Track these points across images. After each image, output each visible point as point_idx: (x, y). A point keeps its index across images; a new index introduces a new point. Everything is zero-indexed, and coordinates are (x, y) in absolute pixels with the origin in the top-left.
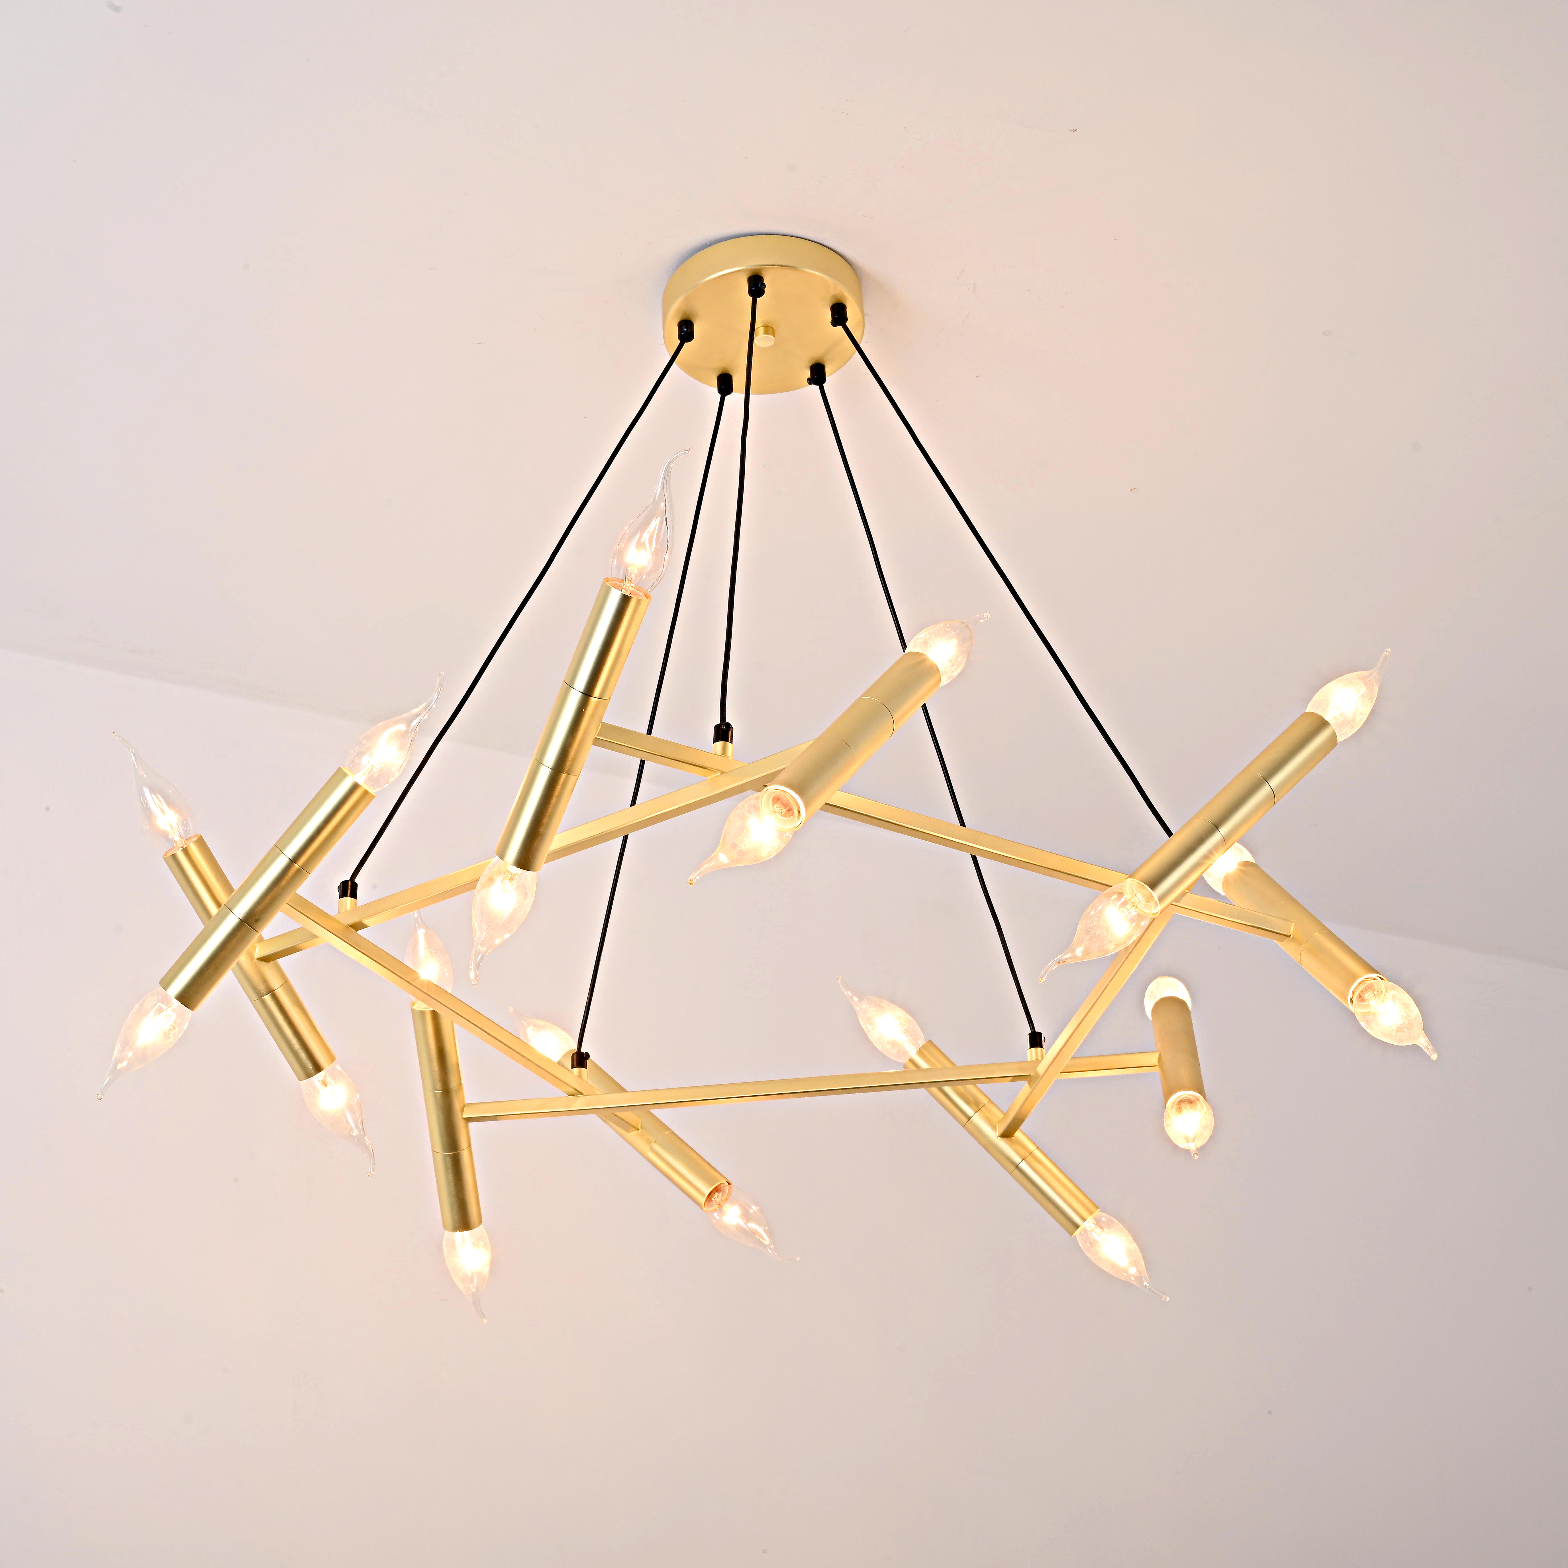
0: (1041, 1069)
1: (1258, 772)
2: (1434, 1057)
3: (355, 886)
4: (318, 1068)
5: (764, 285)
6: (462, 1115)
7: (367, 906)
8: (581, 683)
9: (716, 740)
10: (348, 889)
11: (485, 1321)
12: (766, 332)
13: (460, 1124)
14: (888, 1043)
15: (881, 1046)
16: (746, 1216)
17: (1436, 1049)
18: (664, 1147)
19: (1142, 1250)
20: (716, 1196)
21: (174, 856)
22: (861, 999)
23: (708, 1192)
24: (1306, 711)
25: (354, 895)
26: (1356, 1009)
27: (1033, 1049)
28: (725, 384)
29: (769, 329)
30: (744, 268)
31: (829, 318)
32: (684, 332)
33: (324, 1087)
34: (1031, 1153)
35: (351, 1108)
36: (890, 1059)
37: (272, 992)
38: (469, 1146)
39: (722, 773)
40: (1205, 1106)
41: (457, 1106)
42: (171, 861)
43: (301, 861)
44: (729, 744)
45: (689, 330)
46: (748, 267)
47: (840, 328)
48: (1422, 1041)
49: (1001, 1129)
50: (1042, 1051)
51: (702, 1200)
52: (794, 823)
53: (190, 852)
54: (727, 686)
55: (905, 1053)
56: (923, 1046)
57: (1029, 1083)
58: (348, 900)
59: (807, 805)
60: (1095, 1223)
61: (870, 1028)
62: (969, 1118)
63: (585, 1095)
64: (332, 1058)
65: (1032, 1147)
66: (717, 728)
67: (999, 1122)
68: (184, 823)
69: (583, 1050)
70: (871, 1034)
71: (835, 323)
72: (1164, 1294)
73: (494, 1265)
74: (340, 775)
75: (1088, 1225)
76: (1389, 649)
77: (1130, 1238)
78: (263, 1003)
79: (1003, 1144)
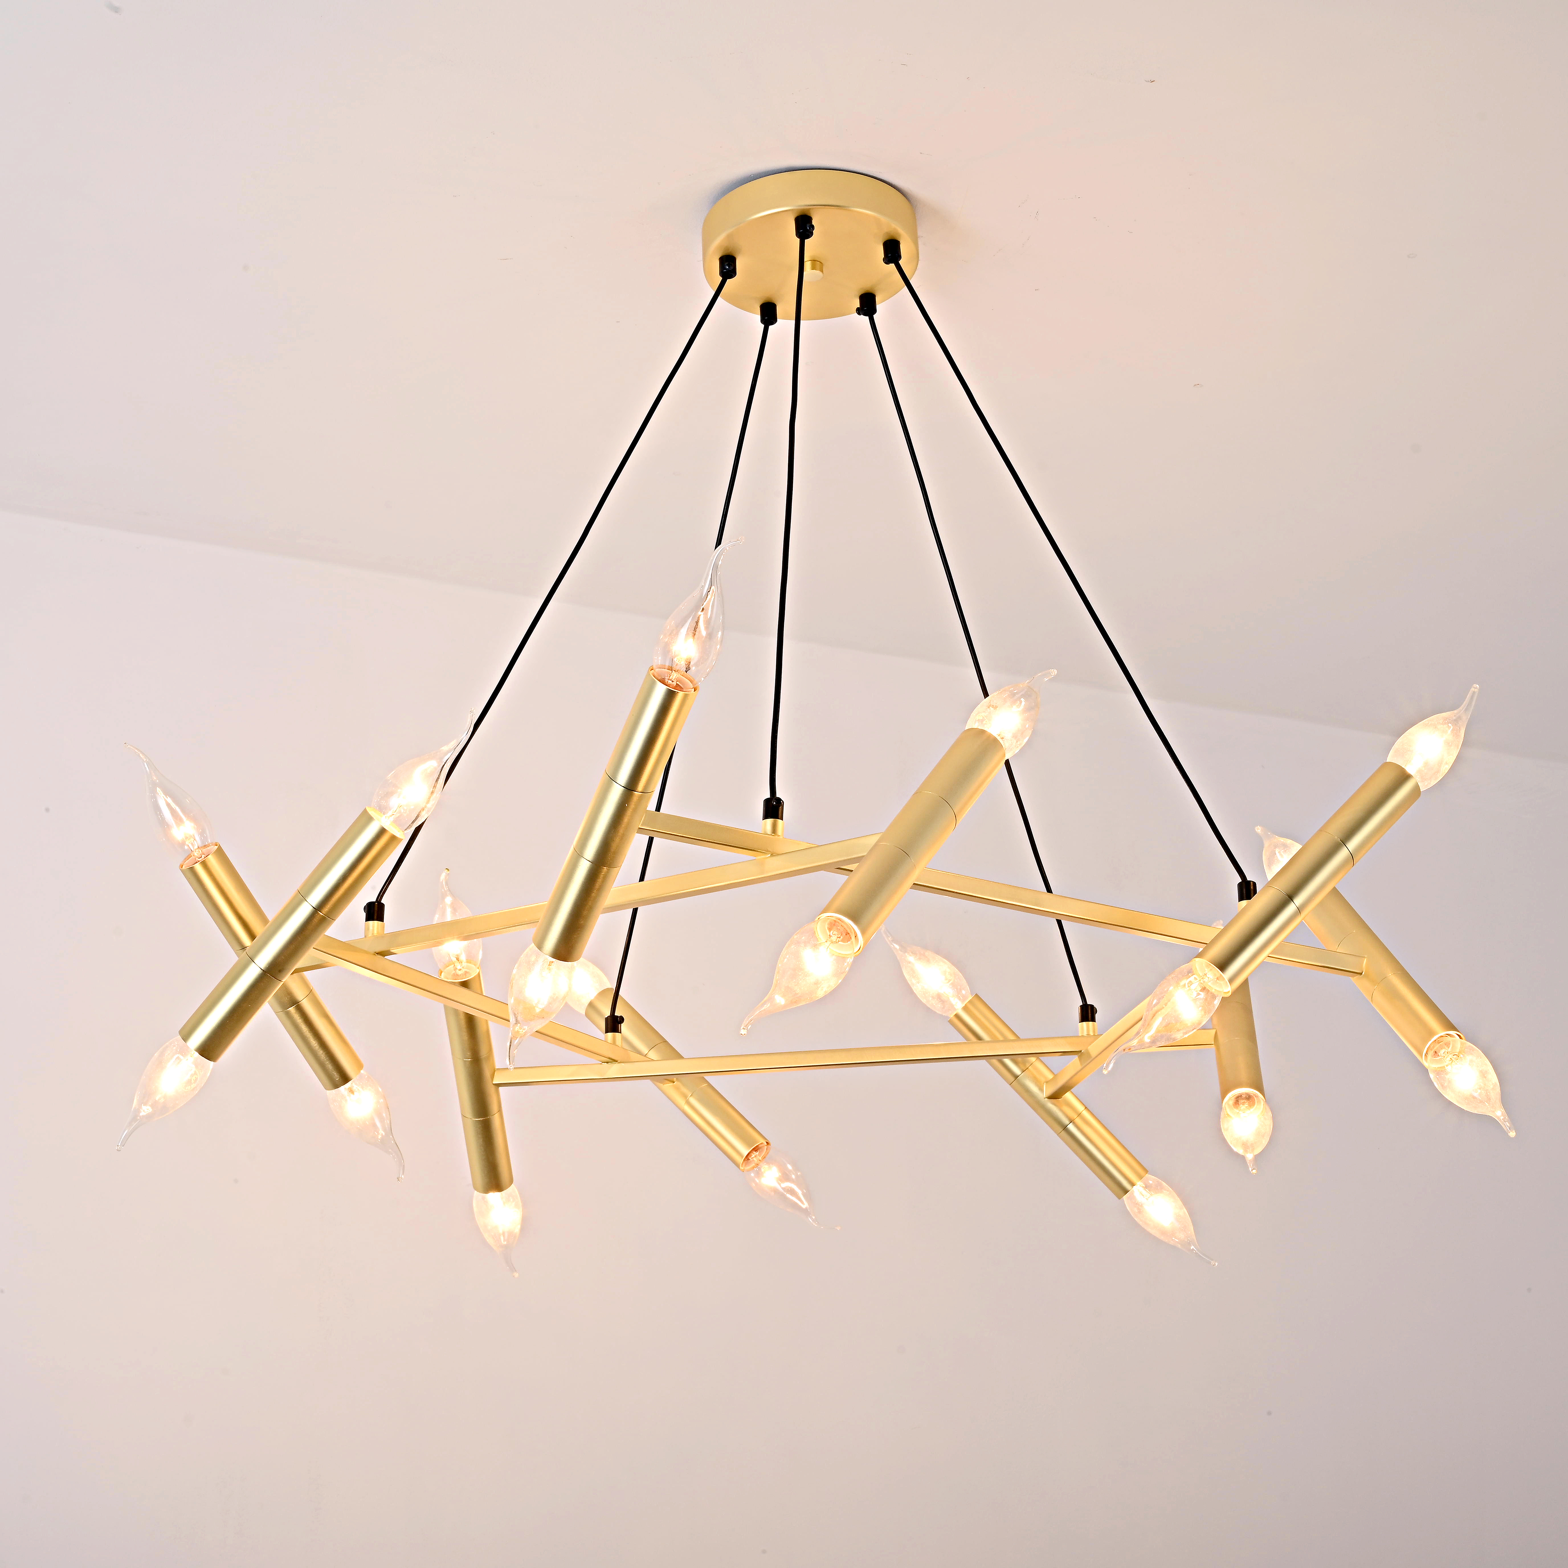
0: (1094, 1049)
1: (1335, 831)
2: (1512, 1134)
3: (381, 907)
4: (345, 1079)
5: (813, 227)
6: (492, 1080)
7: (395, 935)
8: (624, 776)
9: (766, 816)
10: (375, 911)
11: (516, 1275)
12: (813, 268)
13: (491, 1090)
14: (933, 998)
15: (925, 1000)
16: (785, 1176)
17: (1515, 1125)
18: (701, 1101)
19: (1191, 1214)
20: (753, 1156)
21: (192, 869)
22: (904, 949)
23: (745, 1152)
24: (1387, 761)
25: (381, 918)
26: (1429, 1064)
27: (1085, 1023)
28: (769, 314)
29: (817, 264)
30: (792, 208)
31: (881, 254)
32: (726, 269)
33: (352, 1095)
34: (1079, 1115)
35: (379, 1114)
36: (935, 1013)
37: (295, 1003)
38: (500, 1110)
39: (772, 855)
40: (1262, 1103)
41: (487, 1073)
42: (189, 874)
43: (326, 909)
44: (779, 821)
45: (732, 268)
46: (795, 208)
47: (892, 266)
48: (1499, 1114)
49: (1049, 1090)
50: (1094, 1026)
51: (740, 1160)
52: (850, 951)
53: (209, 864)
54: (776, 744)
55: (952, 1007)
56: (970, 1002)
57: (1080, 1058)
58: (374, 924)
59: (863, 932)
60: (1144, 1186)
61: (914, 981)
62: (1016, 1077)
63: (619, 1063)
64: (360, 1066)
65: (1080, 1108)
66: (767, 802)
67: (1047, 1082)
68: (202, 834)
69: (617, 1014)
70: (915, 987)
71: (887, 260)
72: (1212, 1260)
73: (525, 1222)
74: (365, 819)
75: (1138, 1191)
76: (1477, 686)
77: (1180, 1203)
78: (288, 1015)
79: (1049, 1105)
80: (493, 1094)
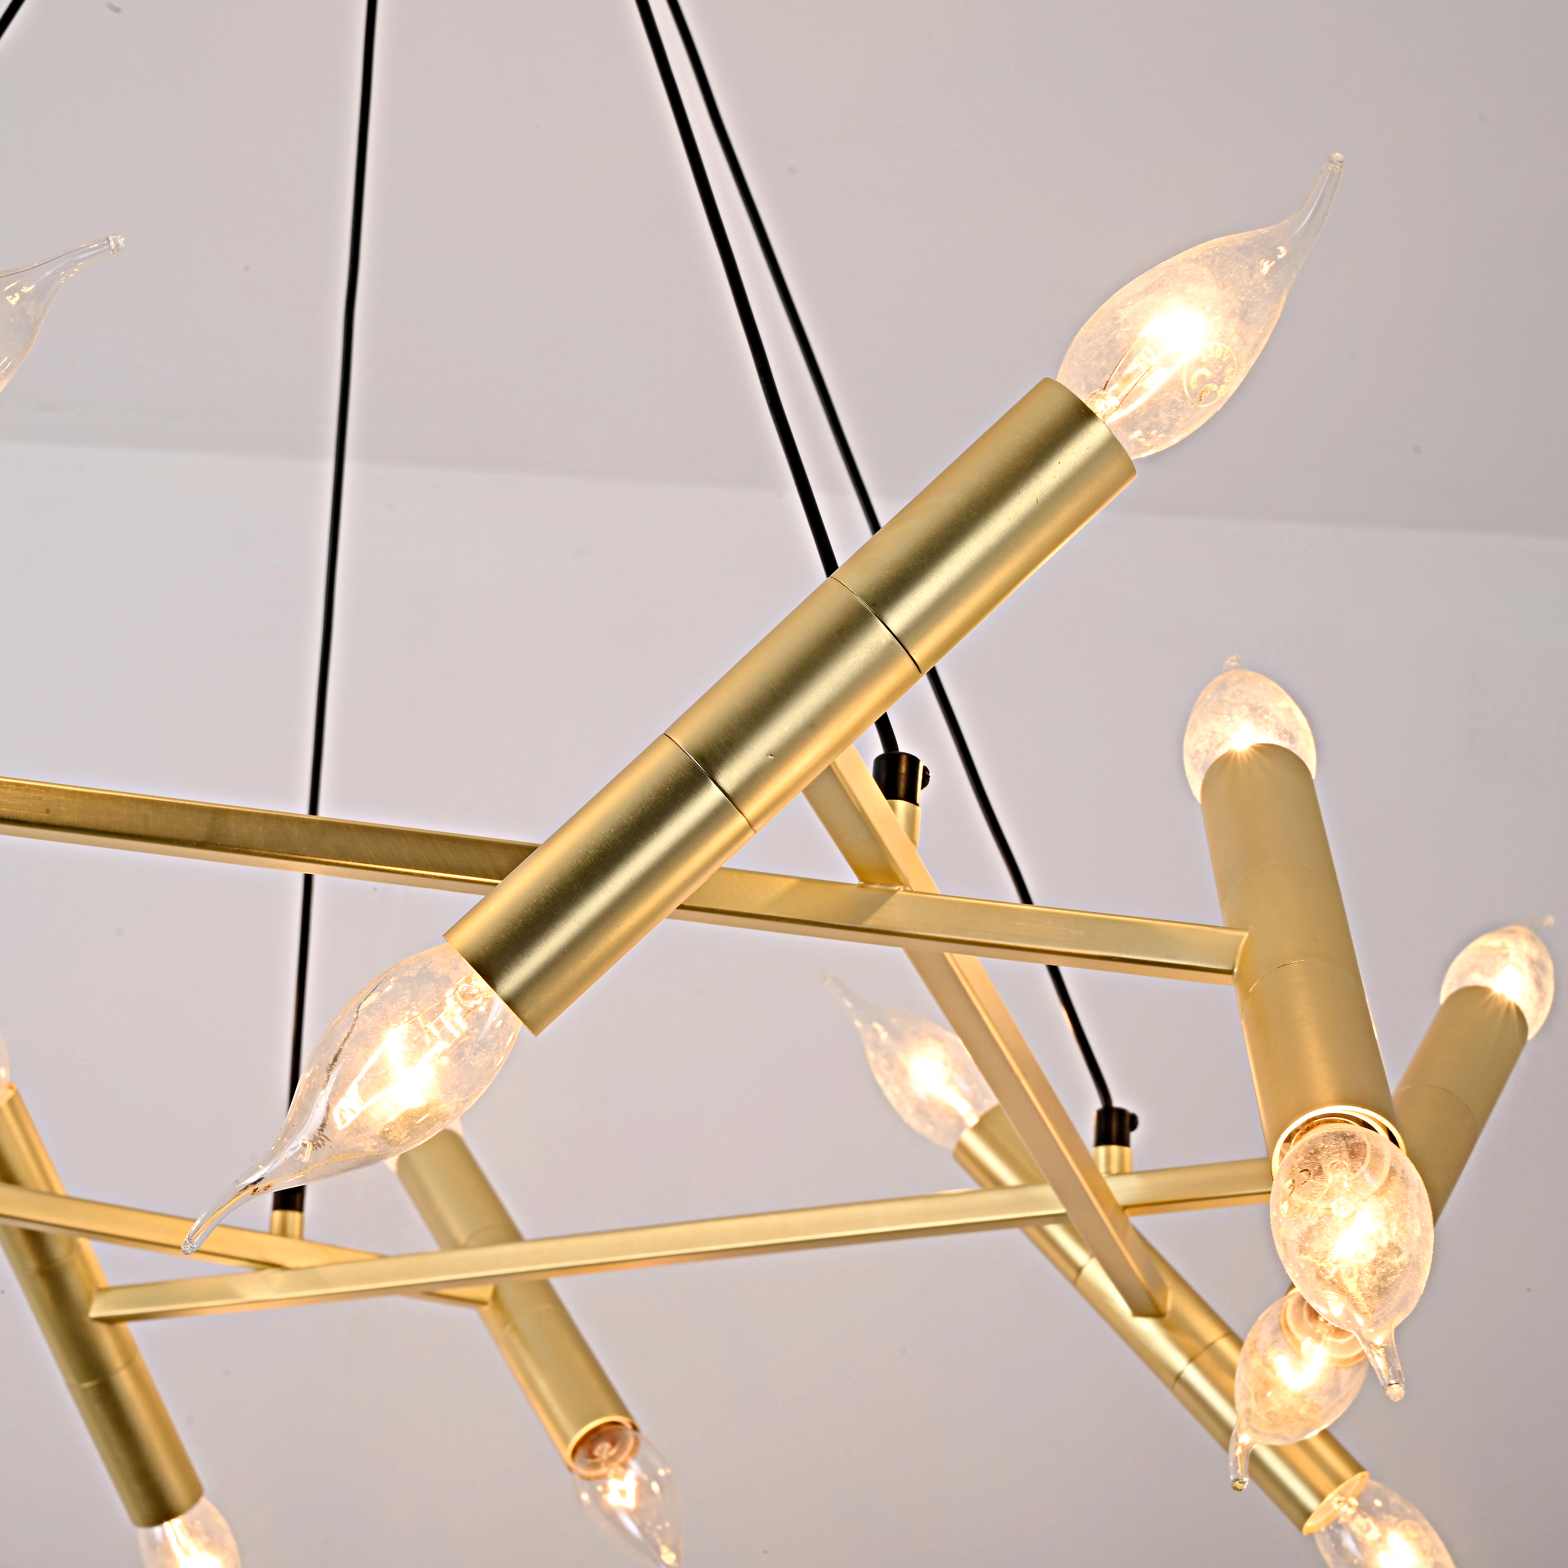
6: (90, 1311)
34: (1208, 1346)
41: (79, 1294)
79: (1147, 1327)
80: (105, 1337)
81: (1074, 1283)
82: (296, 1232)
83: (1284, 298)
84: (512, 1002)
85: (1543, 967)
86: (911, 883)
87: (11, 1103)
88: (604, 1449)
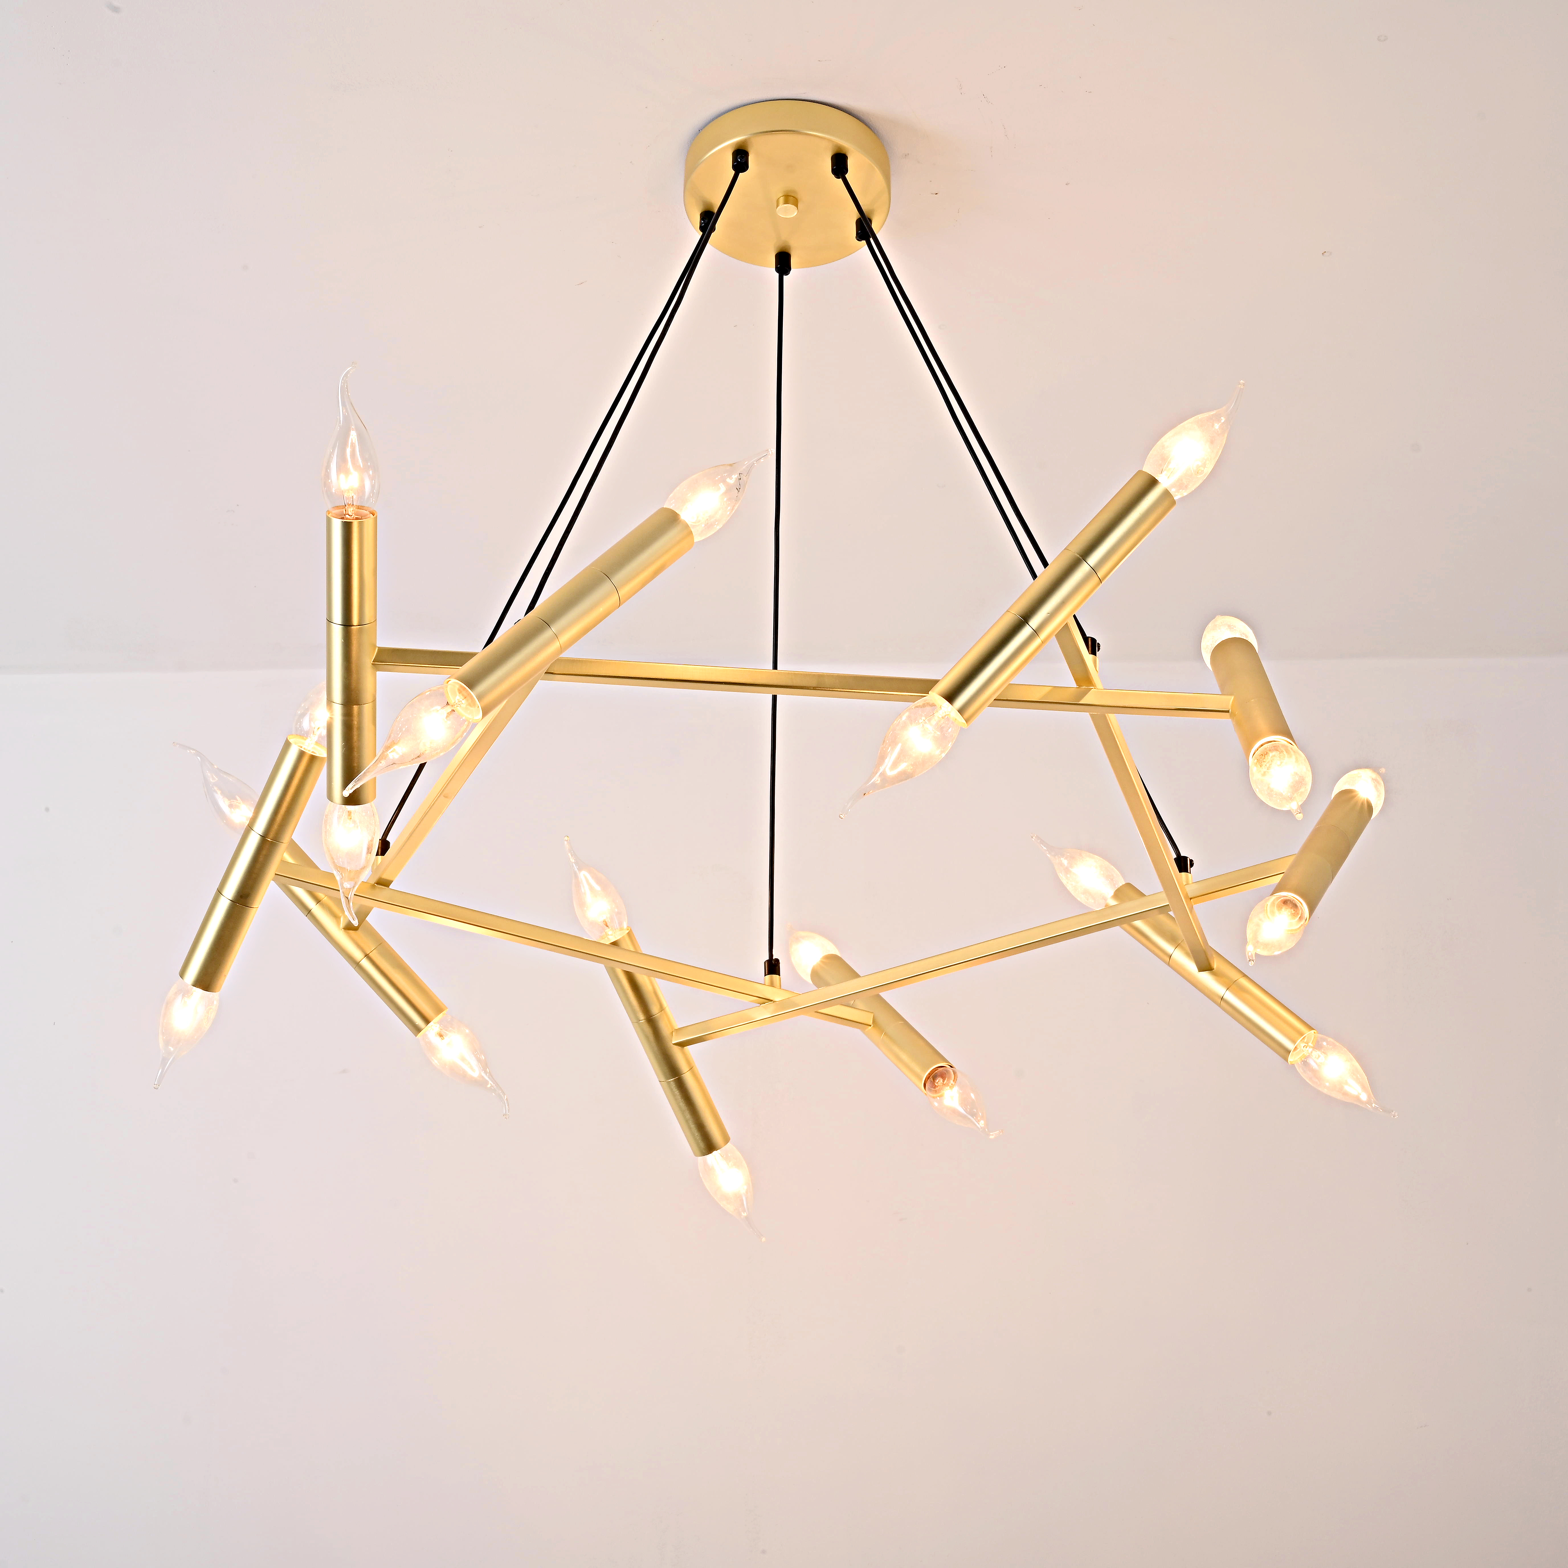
6: (673, 1040)
12: (786, 202)
13: (674, 1050)
20: (937, 1081)
27: (1184, 874)
28: (782, 263)
29: (789, 198)
33: (439, 1039)
34: (1235, 982)
41: (666, 1032)
46: (731, 144)
56: (1118, 890)
62: (1170, 955)
69: (775, 957)
79: (1205, 978)
80: (677, 1053)
81: (1169, 964)
82: (778, 984)
83: (1226, 436)
84: (961, 711)
85: (1378, 782)
86: (1097, 686)
87: (628, 933)
88: (939, 1081)
